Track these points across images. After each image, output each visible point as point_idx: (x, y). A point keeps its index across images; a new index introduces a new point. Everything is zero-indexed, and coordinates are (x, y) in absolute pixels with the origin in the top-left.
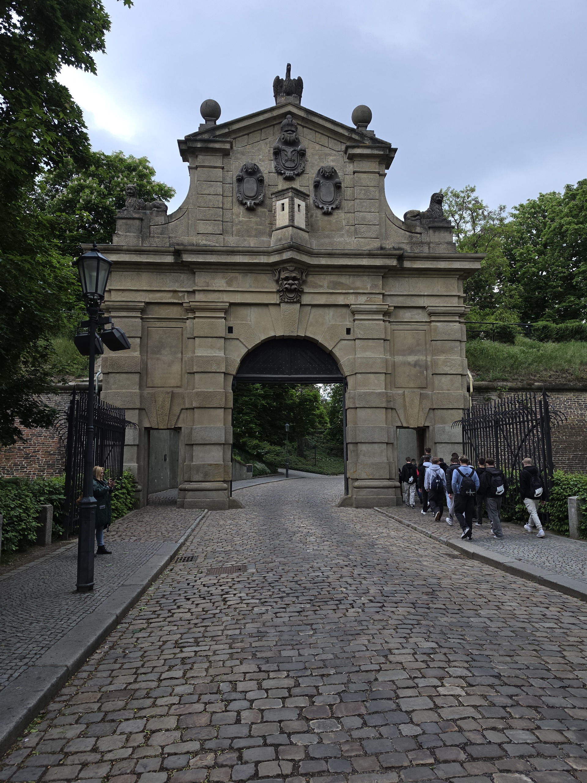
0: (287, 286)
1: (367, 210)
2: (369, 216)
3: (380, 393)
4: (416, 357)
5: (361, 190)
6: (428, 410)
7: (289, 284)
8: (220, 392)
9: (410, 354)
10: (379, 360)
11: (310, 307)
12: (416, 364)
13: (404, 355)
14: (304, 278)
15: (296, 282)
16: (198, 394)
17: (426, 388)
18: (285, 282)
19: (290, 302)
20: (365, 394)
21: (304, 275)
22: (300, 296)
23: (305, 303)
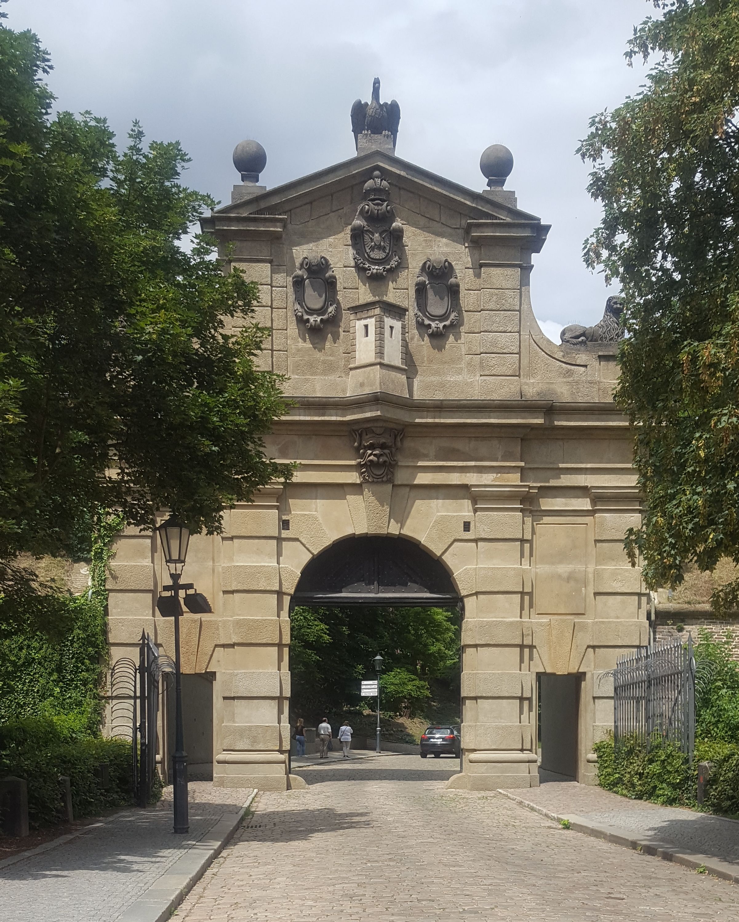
0: (372, 457)
1: (501, 329)
2: (503, 339)
3: (512, 623)
4: (570, 566)
5: (492, 295)
6: (585, 647)
7: (375, 455)
8: (272, 620)
9: (561, 562)
10: (513, 572)
11: (408, 489)
12: (569, 578)
13: (553, 564)
14: (399, 444)
15: (387, 451)
16: (239, 624)
17: (584, 614)
18: (369, 452)
19: (377, 482)
20: (490, 624)
21: (398, 439)
22: (393, 473)
23: (399, 483)
